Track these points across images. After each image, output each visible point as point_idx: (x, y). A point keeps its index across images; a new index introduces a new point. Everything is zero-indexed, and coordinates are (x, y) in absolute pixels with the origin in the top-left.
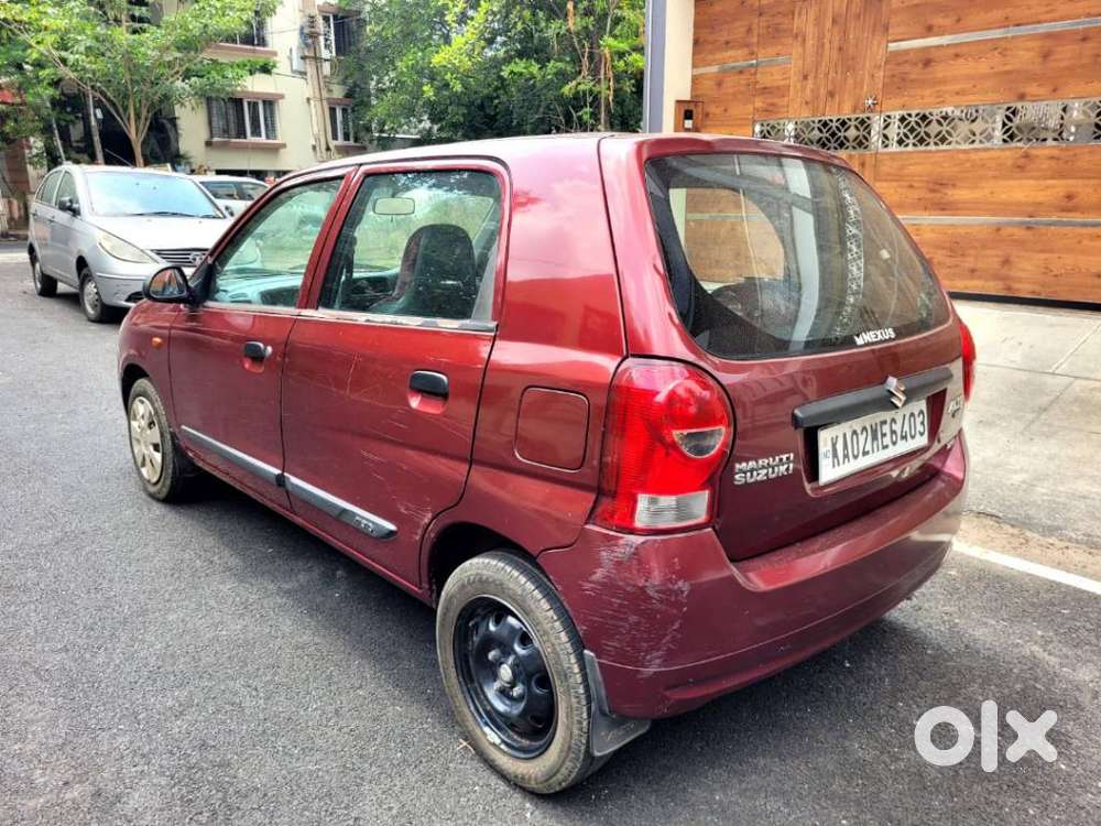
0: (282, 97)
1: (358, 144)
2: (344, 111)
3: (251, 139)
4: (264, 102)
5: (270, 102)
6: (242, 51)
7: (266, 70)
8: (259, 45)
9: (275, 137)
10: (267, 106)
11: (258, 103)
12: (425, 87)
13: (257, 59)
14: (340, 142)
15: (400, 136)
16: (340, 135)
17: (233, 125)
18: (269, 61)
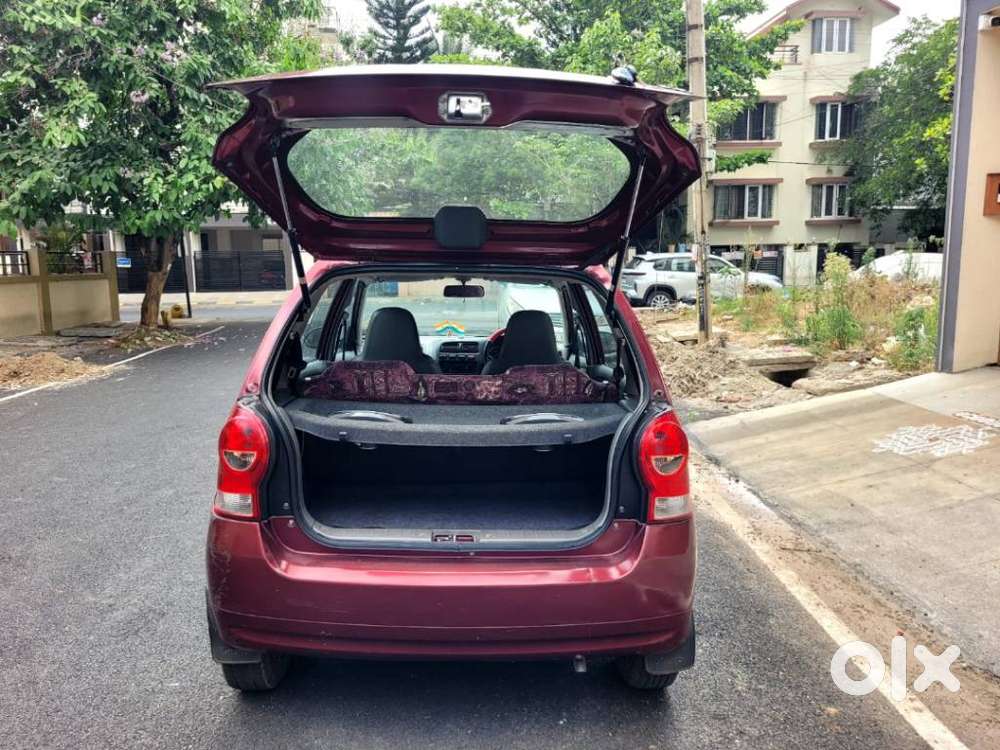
0: (781, 180)
1: (852, 218)
2: (842, 188)
3: (747, 219)
4: (764, 186)
5: (769, 187)
6: (750, 146)
7: (762, 160)
8: (765, 138)
9: (770, 216)
10: (767, 189)
11: (757, 188)
12: (918, 161)
13: (758, 151)
14: (834, 216)
15: (895, 207)
16: (835, 210)
17: (733, 209)
18: (767, 152)
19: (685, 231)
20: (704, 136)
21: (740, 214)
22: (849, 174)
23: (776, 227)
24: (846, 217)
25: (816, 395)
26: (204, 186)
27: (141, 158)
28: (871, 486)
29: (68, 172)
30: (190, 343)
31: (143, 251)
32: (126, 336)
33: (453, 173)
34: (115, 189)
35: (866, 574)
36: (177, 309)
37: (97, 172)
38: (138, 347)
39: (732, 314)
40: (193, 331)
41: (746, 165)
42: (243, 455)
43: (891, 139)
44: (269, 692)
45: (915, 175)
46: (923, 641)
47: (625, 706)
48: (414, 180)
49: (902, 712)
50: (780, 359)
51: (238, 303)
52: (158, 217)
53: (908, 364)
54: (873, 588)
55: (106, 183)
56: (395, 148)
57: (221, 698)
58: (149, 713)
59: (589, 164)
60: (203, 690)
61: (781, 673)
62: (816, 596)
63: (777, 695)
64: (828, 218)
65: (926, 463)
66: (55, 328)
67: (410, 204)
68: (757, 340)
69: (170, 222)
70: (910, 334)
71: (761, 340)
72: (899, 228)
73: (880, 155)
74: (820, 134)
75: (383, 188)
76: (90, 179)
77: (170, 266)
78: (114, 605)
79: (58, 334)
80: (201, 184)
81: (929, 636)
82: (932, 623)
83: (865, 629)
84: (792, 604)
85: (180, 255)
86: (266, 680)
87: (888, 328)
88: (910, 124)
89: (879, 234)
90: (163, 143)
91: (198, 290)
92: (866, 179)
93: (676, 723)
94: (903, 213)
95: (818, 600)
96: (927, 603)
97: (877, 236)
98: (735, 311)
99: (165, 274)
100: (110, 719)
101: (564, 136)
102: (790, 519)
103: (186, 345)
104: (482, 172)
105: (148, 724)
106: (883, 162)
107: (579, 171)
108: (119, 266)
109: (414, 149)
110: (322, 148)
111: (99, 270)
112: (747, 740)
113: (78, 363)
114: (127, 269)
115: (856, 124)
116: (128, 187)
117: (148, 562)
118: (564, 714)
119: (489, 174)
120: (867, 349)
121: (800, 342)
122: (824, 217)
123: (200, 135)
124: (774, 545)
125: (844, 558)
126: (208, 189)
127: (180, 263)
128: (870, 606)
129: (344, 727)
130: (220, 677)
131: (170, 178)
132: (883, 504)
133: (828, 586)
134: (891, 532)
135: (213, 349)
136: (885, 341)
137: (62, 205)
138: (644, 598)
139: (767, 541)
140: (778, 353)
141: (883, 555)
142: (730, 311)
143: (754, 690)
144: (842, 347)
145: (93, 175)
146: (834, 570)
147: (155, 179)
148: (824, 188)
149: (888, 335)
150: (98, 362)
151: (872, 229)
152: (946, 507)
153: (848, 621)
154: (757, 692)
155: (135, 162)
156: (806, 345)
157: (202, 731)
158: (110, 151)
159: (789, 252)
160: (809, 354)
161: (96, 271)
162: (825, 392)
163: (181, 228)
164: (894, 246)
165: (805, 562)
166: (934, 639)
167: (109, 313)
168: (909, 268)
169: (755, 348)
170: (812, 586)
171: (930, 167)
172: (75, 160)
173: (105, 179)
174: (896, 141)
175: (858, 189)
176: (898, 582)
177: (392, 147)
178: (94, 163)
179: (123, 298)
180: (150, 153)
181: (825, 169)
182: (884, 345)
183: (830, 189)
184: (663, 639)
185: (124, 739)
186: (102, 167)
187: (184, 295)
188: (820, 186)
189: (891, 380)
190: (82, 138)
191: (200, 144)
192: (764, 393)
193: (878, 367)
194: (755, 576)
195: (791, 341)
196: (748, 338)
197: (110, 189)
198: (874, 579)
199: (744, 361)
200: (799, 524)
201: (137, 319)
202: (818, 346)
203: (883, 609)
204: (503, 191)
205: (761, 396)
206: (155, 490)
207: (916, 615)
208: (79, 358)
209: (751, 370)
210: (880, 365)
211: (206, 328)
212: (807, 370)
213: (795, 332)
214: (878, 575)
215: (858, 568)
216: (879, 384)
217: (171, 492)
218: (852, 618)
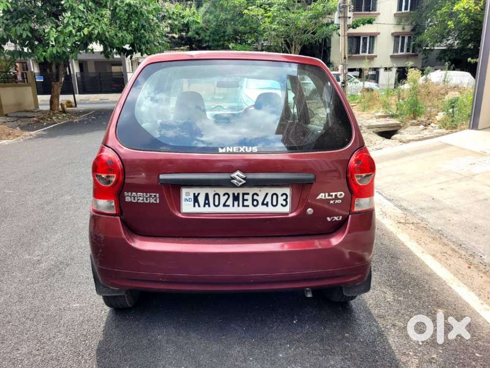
0: (379, 34)
1: (414, 54)
2: (409, 38)
3: (361, 54)
4: (370, 37)
5: (373, 37)
6: (364, 15)
7: (370, 22)
8: (372, 11)
9: (372, 52)
10: (371, 39)
11: (367, 38)
12: (449, 23)
13: (368, 18)
14: (405, 53)
15: (436, 48)
16: (405, 49)
17: (354, 48)
18: (373, 18)
19: (330, 61)
20: (347, 4)
21: (358, 52)
22: (413, 30)
23: (375, 59)
24: (411, 53)
25: (404, 143)
26: (78, 34)
27: (43, 18)
28: (442, 189)
29: (4, 25)
30: (76, 120)
31: (48, 71)
32: (42, 116)
33: (210, 29)
34: (30, 35)
35: (445, 236)
36: (69, 102)
37: (20, 26)
38: (49, 122)
39: (355, 103)
40: (78, 114)
41: (362, 25)
42: (108, 177)
43: (436, 11)
44: (130, 309)
45: (447, 30)
46: (481, 271)
47: (328, 312)
48: (190, 34)
49: (478, 311)
50: (383, 125)
51: (101, 100)
52: (55, 52)
53: (452, 126)
54: (450, 243)
55: (24, 32)
56: (180, 14)
57: (103, 312)
58: (62, 322)
59: (283, 23)
60: (92, 308)
61: (410, 291)
62: (421, 248)
63: (410, 303)
64: (402, 53)
65: (471, 177)
66: (5, 113)
67: (188, 46)
68: (370, 116)
69: (61, 54)
70: (451, 110)
71: (372, 116)
72: (437, 59)
73: (429, 20)
74: (400, 8)
75: (174, 37)
76: (16, 30)
77: (63, 79)
78: (40, 260)
79: (6, 115)
80: (76, 32)
81: (485, 268)
82: (485, 261)
83: (450, 265)
84: (409, 253)
85: (68, 73)
86: (128, 303)
87: (438, 108)
88: (446, 3)
89: (426, 62)
90: (54, 9)
91: (80, 93)
92: (422, 32)
93: (358, 320)
94: (439, 51)
95: (423, 250)
96: (481, 250)
97: (425, 63)
98: (356, 101)
99: (61, 83)
100: (40, 327)
101: (270, 7)
102: (400, 207)
103: (75, 121)
104: (226, 29)
105: (62, 329)
106: (430, 24)
107: (277, 26)
108: (37, 80)
109: (190, 14)
110: (141, 11)
111: (26, 81)
112: (398, 330)
113: (18, 130)
114: (41, 82)
115: (418, 4)
116: (37, 34)
117: (58, 236)
118: (296, 317)
119: (229, 30)
120: (428, 119)
121: (392, 116)
122: (400, 53)
123: (74, 5)
124: (394, 221)
125: (433, 227)
126: (80, 35)
127: (69, 78)
128: (450, 252)
129: (174, 328)
130: (102, 301)
131: (59, 29)
132: (449, 198)
133: (426, 242)
134: (456, 213)
135: (89, 123)
136: (437, 115)
137: (3, 46)
138: (348, 256)
139: (390, 219)
140: (383, 122)
141: (453, 225)
142: (355, 101)
143: (397, 300)
144: (414, 118)
145: (17, 28)
146: (428, 234)
147: (51, 29)
148: (401, 38)
149: (438, 112)
150: (29, 130)
151: (423, 59)
152: (484, 199)
153: (440, 261)
154: (399, 302)
155: (41, 20)
156: (396, 118)
157: (93, 332)
158: (26, 14)
159: (382, 71)
160: (398, 122)
161: (24, 82)
162: (409, 141)
163: (68, 58)
164: (434, 68)
165: (412, 229)
166: (487, 270)
167: (33, 105)
168: (445, 78)
169: (368, 119)
170: (418, 242)
171: (455, 26)
172: (7, 20)
173: (24, 30)
174: (438, 12)
175: (418, 38)
176: (464, 239)
177: (178, 13)
178: (17, 21)
179: (40, 97)
180: (47, 15)
181: (401, 27)
182: (436, 117)
183: (403, 38)
184: (355, 278)
185: (48, 338)
186: (22, 22)
187: (72, 96)
188: (398, 37)
189: (443, 135)
190: (9, 5)
191: (74, 9)
192: (377, 142)
193: (434, 129)
194: (387, 237)
195: (388, 116)
196: (365, 115)
197: (27, 35)
198: (450, 237)
199: (365, 126)
200: (406, 209)
201: (48, 108)
202: (403, 118)
203: (457, 254)
204: (236, 40)
205: (375, 143)
206: (61, 196)
207: (475, 256)
208: (18, 128)
209: (369, 131)
210: (436, 127)
211: (85, 112)
212: (397, 130)
213: (390, 111)
214: (452, 236)
215: (440, 232)
216: (437, 136)
217: (69, 198)
218: (442, 259)
